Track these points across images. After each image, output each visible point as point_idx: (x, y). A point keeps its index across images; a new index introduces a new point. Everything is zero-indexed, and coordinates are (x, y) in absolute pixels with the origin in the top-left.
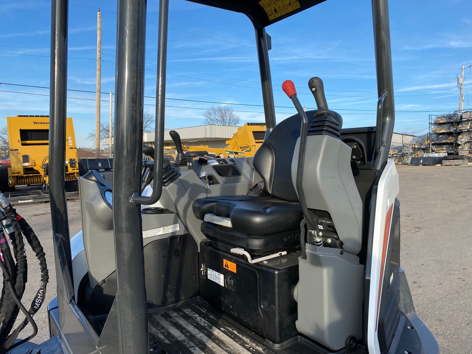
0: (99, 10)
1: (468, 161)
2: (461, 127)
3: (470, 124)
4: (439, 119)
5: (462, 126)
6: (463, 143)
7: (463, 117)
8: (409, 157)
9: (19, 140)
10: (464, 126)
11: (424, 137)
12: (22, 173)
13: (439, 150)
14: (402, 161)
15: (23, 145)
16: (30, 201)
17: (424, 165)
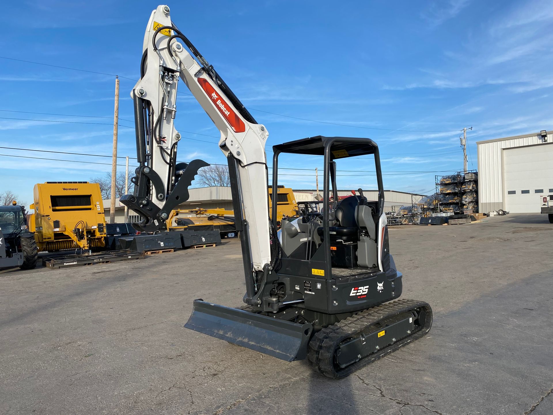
0: (117, 77)
1: (470, 220)
2: (464, 188)
3: (472, 185)
4: (445, 180)
5: (465, 186)
6: (467, 202)
7: (466, 178)
8: (419, 217)
9: (50, 206)
10: (467, 186)
11: (432, 197)
12: (53, 239)
13: (446, 210)
14: (412, 221)
15: (54, 210)
16: (75, 263)
17: (432, 225)
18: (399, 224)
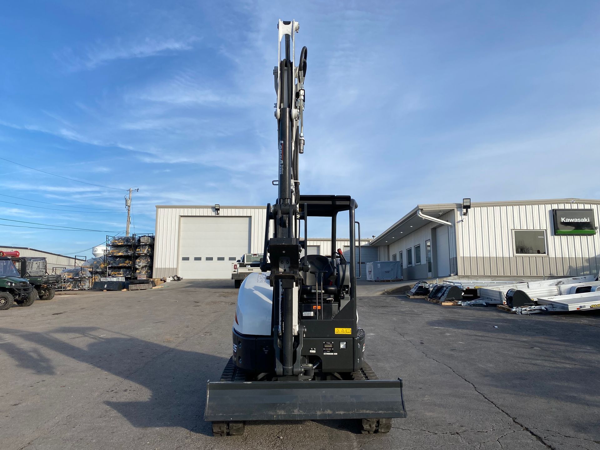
1: (151, 285)
2: (139, 251)
3: (147, 248)
4: (116, 241)
5: (139, 250)
6: (141, 267)
7: (141, 241)
10: (142, 250)
11: (99, 259)
13: (115, 275)
14: (79, 287)
17: (108, 290)
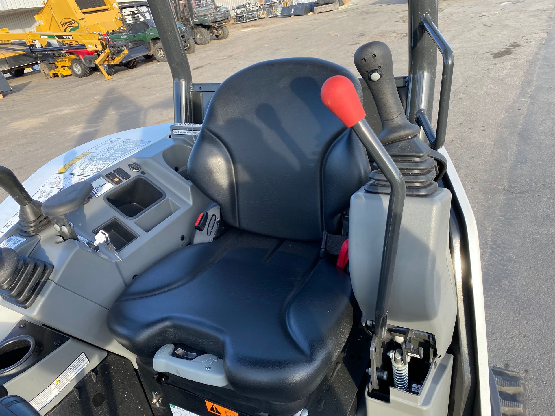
1: (338, 5)
8: (278, 7)
14: (271, 13)
17: (296, 16)
18: (257, 18)
